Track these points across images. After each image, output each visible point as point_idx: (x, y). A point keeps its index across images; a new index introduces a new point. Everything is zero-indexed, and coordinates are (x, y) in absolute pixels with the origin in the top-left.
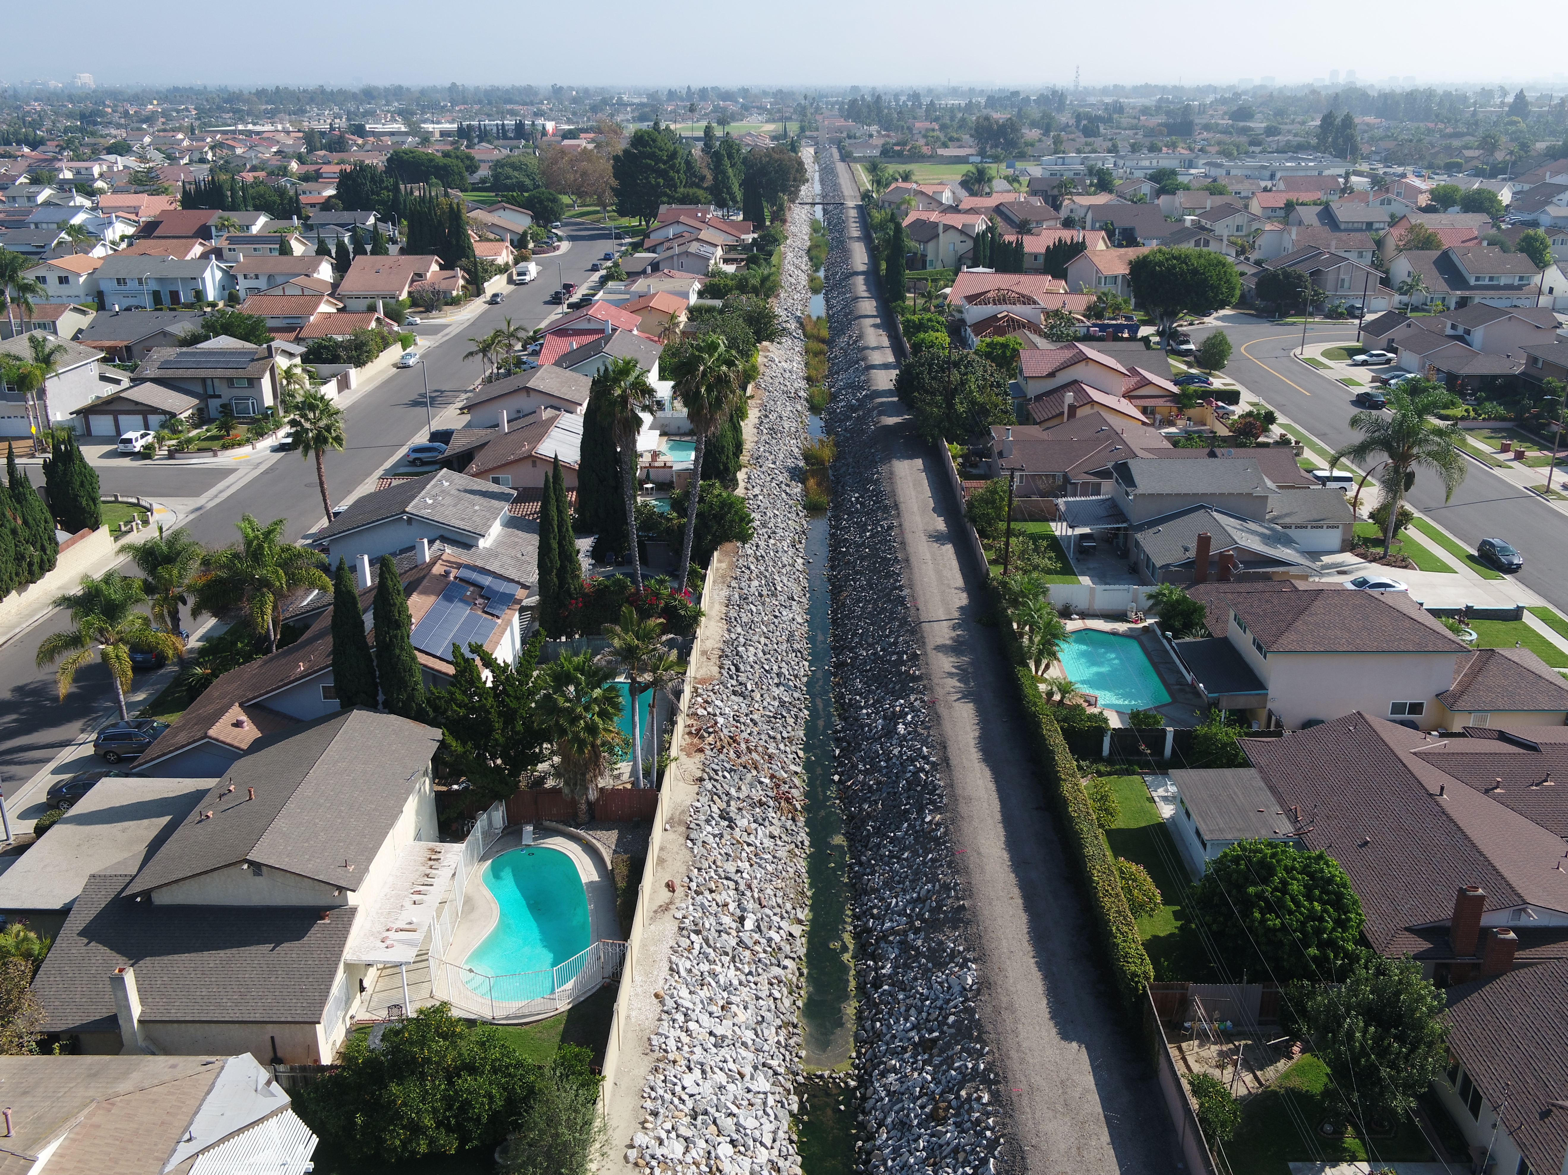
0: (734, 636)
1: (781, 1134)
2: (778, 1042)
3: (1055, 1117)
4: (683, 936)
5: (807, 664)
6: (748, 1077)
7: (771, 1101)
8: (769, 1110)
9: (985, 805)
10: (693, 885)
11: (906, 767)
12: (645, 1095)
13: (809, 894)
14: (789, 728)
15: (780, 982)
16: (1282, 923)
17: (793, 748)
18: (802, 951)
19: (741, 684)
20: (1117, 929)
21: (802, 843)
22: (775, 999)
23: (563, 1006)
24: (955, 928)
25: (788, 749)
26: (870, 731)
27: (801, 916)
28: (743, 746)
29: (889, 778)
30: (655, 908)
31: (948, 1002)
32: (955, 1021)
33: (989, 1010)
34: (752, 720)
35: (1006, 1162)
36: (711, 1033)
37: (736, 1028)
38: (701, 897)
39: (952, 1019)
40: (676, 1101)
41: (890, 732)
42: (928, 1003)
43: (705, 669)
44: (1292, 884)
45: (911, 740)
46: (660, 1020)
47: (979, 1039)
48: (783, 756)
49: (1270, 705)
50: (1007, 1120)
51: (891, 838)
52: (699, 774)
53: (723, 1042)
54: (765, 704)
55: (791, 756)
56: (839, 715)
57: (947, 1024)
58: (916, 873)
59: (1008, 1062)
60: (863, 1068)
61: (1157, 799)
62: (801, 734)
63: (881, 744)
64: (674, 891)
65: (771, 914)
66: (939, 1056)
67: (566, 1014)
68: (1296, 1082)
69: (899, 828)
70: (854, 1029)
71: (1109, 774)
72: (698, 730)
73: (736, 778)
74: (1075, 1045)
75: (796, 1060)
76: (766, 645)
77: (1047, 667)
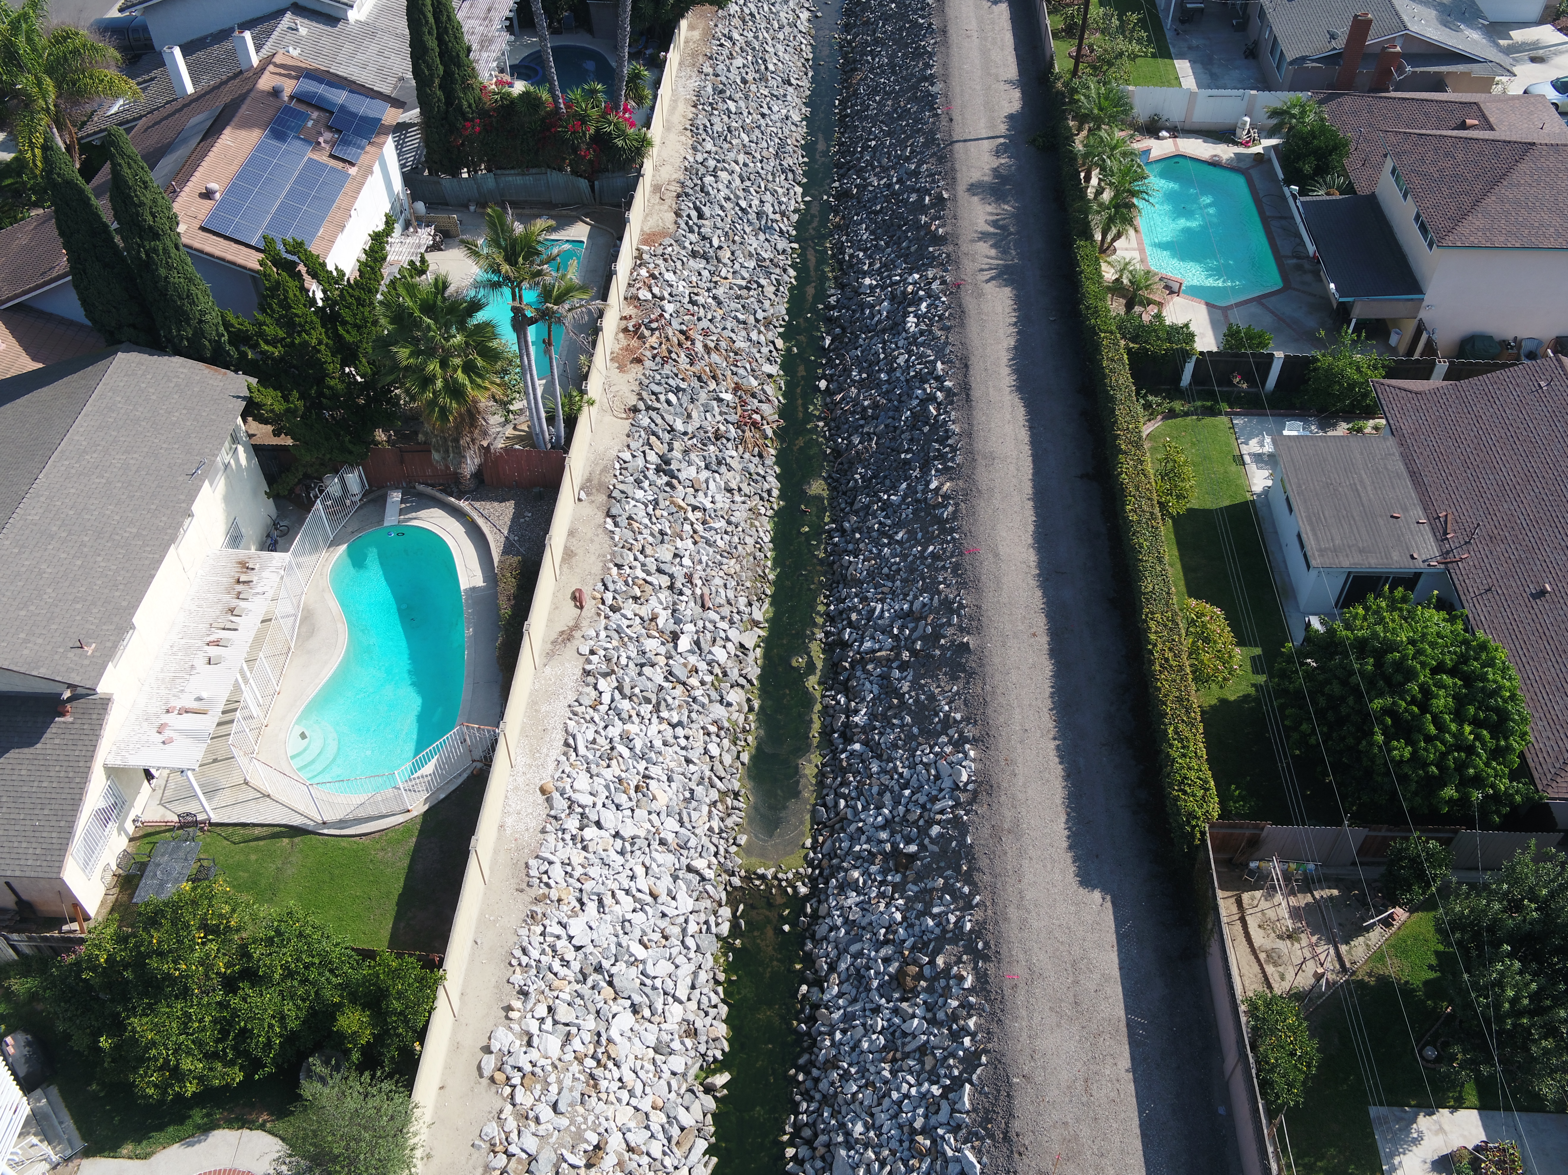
0: (700, 158)
1: (703, 976)
2: (711, 829)
3: (1059, 1025)
4: (588, 685)
5: (799, 190)
6: (663, 897)
7: (692, 928)
8: (690, 942)
9: (1012, 468)
10: (608, 597)
11: (912, 389)
12: (514, 962)
13: (771, 577)
14: (767, 303)
15: (720, 728)
16: (1414, 753)
17: (770, 335)
18: (754, 672)
19: (704, 238)
20: (1176, 732)
21: (769, 492)
22: (711, 757)
23: (418, 806)
24: (954, 678)
25: (762, 339)
26: (872, 316)
27: (758, 615)
28: (699, 347)
29: (890, 400)
30: (554, 636)
31: (934, 799)
32: (941, 835)
33: (986, 831)
34: (714, 298)
35: (986, 1095)
36: (617, 835)
37: (654, 817)
38: (618, 614)
39: (935, 830)
40: (556, 965)
41: (896, 326)
42: (907, 792)
43: (655, 217)
44: (1437, 697)
45: (923, 344)
46: (543, 831)
47: (968, 879)
48: (755, 351)
49: (1423, 314)
50: (994, 1027)
51: (885, 502)
52: (633, 400)
53: (633, 844)
54: (737, 266)
55: (765, 350)
56: (835, 278)
57: (930, 837)
58: (911, 570)
59: (1004, 926)
60: (819, 866)
61: (1247, 459)
62: (782, 309)
63: (884, 342)
64: (581, 607)
65: (716, 617)
66: (915, 883)
67: (419, 820)
68: (1392, 968)
69: (895, 488)
70: (812, 801)
71: (1186, 414)
72: (637, 327)
73: (685, 399)
74: (1097, 895)
75: (734, 849)
76: (745, 165)
77: (1118, 236)
